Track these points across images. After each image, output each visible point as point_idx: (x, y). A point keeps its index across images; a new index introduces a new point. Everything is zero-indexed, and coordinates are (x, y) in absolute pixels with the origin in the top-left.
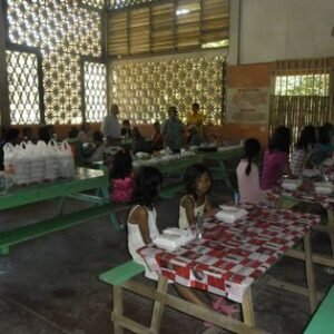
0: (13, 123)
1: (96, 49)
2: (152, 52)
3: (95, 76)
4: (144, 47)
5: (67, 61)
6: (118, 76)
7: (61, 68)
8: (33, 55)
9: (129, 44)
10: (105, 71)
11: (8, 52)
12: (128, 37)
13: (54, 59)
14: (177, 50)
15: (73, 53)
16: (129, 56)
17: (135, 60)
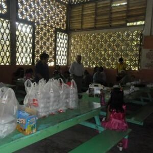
0: (17, 64)
1: (63, 25)
2: (95, 27)
3: (62, 39)
4: (91, 25)
5: (48, 31)
6: (74, 40)
7: (45, 34)
8: (30, 26)
9: (82, 23)
10: (67, 38)
11: (17, 23)
12: (82, 19)
13: (42, 29)
14: (111, 27)
15: (52, 27)
16: (82, 30)
17: (85, 32)
